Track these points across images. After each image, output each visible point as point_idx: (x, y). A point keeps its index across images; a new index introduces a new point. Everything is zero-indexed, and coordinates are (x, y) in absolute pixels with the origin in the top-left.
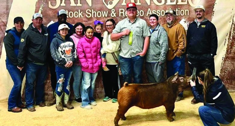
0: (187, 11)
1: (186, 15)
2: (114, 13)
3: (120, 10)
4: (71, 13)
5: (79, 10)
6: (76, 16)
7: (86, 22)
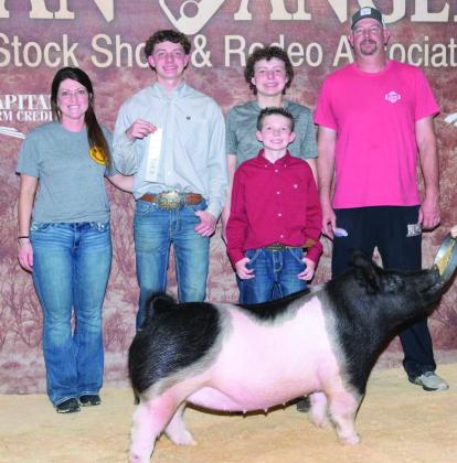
2: (205, 50)
3: (228, 38)
4: (32, 50)
5: (65, 37)
6: (53, 60)
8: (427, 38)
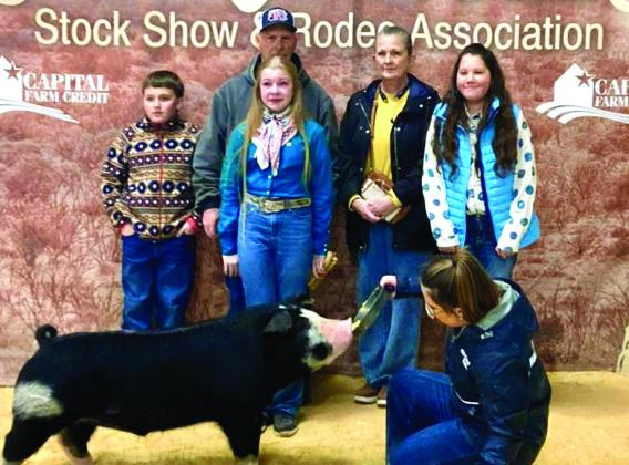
0: (594, 32)
1: (587, 46)
4: (81, 28)
5: (116, 15)
6: (103, 38)
7: (146, 65)
8: (517, 17)
